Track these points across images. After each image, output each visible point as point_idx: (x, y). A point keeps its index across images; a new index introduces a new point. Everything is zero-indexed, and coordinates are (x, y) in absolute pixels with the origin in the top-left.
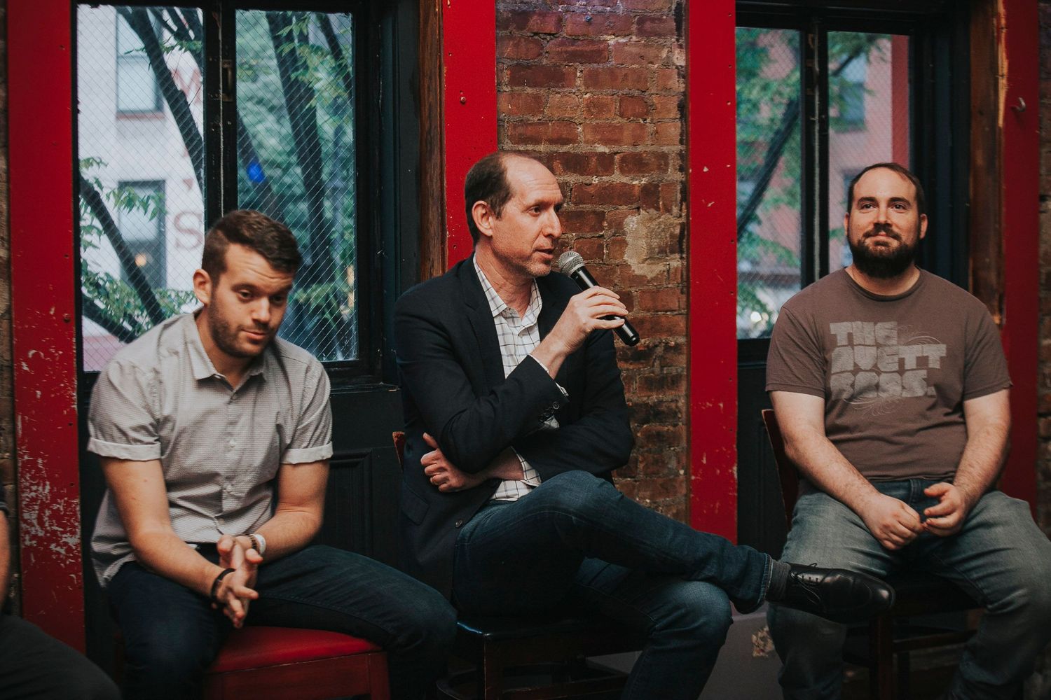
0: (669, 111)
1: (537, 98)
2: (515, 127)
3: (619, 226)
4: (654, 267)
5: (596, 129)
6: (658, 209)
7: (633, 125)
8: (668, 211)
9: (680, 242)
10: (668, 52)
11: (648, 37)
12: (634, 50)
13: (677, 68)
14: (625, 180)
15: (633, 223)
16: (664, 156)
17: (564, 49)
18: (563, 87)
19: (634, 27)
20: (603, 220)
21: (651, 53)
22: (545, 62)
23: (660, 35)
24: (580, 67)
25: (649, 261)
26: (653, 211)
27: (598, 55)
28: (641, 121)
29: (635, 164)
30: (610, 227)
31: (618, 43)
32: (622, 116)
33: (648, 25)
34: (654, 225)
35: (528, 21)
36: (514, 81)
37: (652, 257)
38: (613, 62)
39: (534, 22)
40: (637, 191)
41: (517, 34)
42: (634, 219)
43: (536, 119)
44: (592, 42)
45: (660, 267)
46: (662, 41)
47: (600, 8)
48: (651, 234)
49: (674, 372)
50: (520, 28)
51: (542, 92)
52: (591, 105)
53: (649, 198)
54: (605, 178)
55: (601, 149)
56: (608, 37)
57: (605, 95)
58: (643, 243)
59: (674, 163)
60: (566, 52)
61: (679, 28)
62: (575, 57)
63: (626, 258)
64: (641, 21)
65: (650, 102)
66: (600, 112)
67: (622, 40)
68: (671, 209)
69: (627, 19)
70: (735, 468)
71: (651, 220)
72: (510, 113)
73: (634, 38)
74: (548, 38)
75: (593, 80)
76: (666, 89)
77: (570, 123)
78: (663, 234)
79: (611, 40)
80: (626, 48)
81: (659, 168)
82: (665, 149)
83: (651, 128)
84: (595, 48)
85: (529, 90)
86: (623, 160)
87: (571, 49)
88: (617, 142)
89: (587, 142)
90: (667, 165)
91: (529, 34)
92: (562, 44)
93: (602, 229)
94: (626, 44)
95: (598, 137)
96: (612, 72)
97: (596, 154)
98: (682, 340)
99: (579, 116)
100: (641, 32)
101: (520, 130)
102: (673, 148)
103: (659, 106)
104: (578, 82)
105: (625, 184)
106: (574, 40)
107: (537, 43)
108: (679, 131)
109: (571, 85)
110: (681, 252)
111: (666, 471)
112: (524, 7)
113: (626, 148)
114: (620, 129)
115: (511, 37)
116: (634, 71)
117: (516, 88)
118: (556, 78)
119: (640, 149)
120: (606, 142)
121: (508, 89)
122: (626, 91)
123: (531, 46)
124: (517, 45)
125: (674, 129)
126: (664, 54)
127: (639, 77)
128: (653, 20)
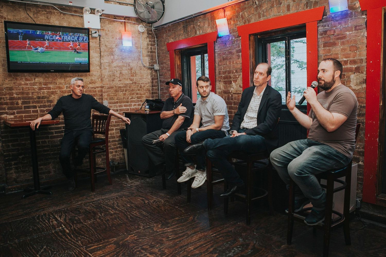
0: (363, 48)
1: (329, 49)
2: (324, 56)
3: (349, 77)
4: (358, 87)
5: (343, 55)
6: (359, 73)
7: (353, 53)
8: (362, 73)
9: (366, 81)
10: (363, 33)
11: (357, 31)
12: (353, 34)
13: (366, 37)
14: (351, 66)
15: (353, 76)
16: (362, 60)
17: (336, 37)
18: (336, 46)
19: (354, 29)
20: (345, 76)
21: (358, 34)
22: (331, 41)
23: (361, 29)
24: (340, 41)
25: (356, 86)
26: (358, 73)
27: (344, 37)
28: (356, 51)
29: (354, 62)
30: (347, 77)
31: (349, 34)
32: (350, 51)
33: (358, 28)
34: (358, 77)
35: (327, 33)
36: (324, 47)
37: (357, 85)
38: (348, 39)
39: (328, 33)
40: (354, 69)
41: (325, 36)
42: (353, 75)
43: (329, 54)
44: (343, 35)
45: (360, 87)
46: (362, 31)
47: (344, 26)
48: (357, 79)
49: (363, 113)
50: (325, 34)
51: (331, 48)
52: (342, 49)
53: (358, 70)
54: (346, 66)
55: (345, 59)
56: (346, 33)
57: (346, 46)
58: (355, 81)
59: (365, 61)
60: (336, 38)
61: (366, 27)
62: (338, 39)
63: (351, 85)
64: (356, 27)
65: (358, 47)
66: (345, 51)
67: (350, 33)
68: (363, 73)
69: (352, 27)
70: (378, 139)
71: (357, 75)
72: (323, 54)
73: (354, 32)
74: (332, 36)
75: (343, 43)
76: (363, 43)
77: (337, 54)
78: (361, 79)
79: (348, 33)
80: (352, 34)
81: (360, 62)
82: (362, 58)
83: (358, 53)
84: (343, 36)
85: (328, 48)
86: (350, 62)
87: (337, 37)
88: (349, 57)
89: (341, 58)
90: (362, 61)
91: (327, 35)
92: (335, 36)
93: (345, 78)
94: (351, 33)
95: (344, 57)
96: (348, 41)
97: (344, 61)
98: (365, 105)
99: (339, 52)
100: (356, 29)
101: (326, 57)
102: (364, 57)
103: (360, 47)
104: (340, 44)
105: (351, 67)
106: (338, 35)
107: (329, 37)
108: (366, 53)
109: (338, 45)
110: (366, 83)
111: (360, 137)
112: (326, 30)
113: (351, 59)
114: (350, 54)
115: (324, 37)
116: (354, 39)
117: (325, 48)
118: (334, 44)
119: (355, 58)
120: (346, 58)
121: (323, 48)
122: (352, 45)
123: (328, 38)
124: (325, 39)
125: (364, 53)
126: (362, 34)
127: (355, 41)
128: (359, 26)
